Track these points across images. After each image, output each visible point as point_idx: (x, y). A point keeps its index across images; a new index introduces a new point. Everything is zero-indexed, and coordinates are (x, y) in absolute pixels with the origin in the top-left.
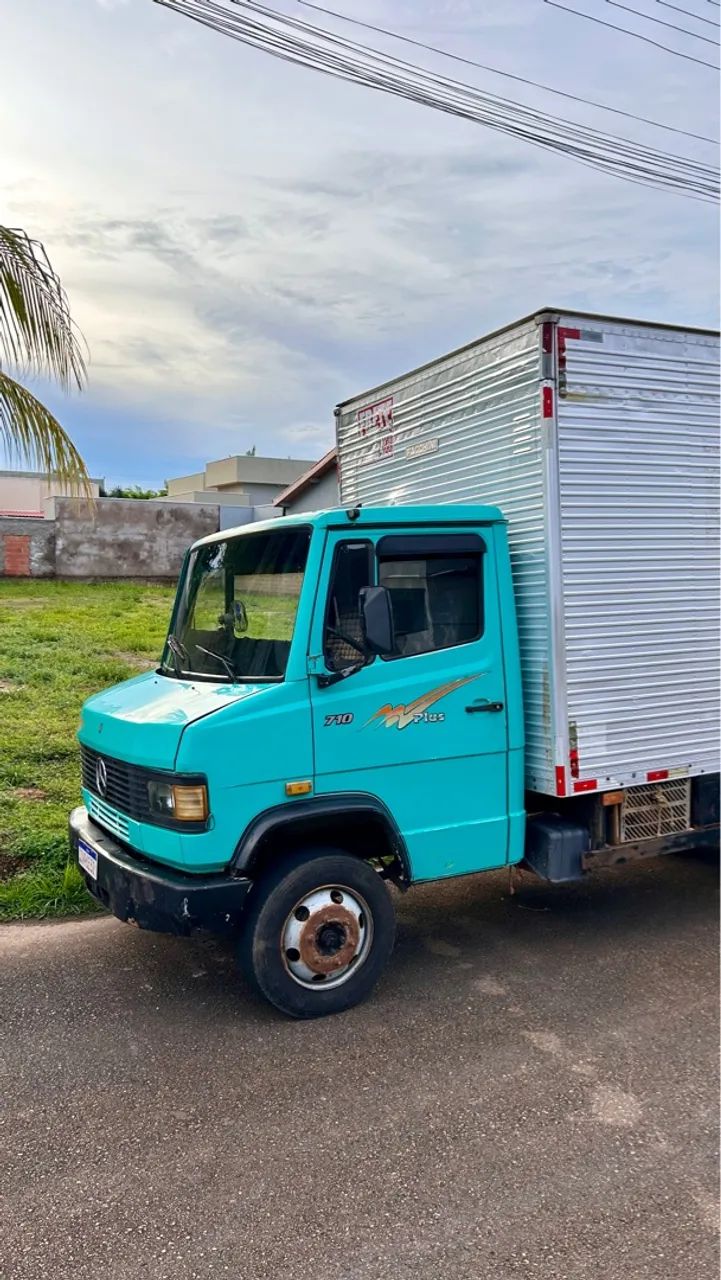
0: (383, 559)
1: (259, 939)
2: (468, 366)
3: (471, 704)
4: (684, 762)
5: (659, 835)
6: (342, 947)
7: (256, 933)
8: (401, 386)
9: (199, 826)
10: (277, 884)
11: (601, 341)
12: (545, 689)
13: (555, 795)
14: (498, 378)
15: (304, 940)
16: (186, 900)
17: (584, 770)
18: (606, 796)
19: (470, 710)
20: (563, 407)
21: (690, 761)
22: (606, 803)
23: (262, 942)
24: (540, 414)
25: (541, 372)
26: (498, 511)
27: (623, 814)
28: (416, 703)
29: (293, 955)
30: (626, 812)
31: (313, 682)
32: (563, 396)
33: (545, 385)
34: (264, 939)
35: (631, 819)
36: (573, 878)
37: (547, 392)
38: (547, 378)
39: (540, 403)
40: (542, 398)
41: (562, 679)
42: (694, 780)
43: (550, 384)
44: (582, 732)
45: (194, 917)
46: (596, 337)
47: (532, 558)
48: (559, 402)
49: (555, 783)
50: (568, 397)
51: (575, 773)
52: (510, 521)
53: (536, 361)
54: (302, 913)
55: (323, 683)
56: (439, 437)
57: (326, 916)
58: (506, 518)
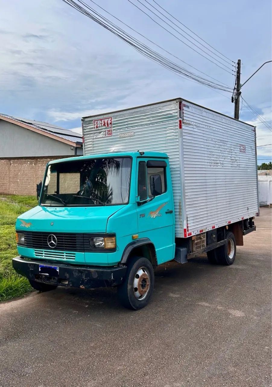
0: (148, 167)
1: (129, 285)
2: (148, 111)
3: (166, 211)
4: (205, 227)
5: (201, 248)
6: (146, 286)
7: (128, 283)
8: (116, 114)
9: (113, 250)
10: (132, 267)
11: (189, 108)
12: (180, 207)
13: (184, 237)
14: (161, 116)
15: (139, 284)
16: (112, 274)
17: (190, 230)
18: (193, 237)
19: (166, 213)
20: (184, 127)
21: (206, 227)
22: (193, 239)
23: (130, 286)
24: (178, 127)
25: (178, 116)
26: (166, 155)
27: (195, 243)
28: (156, 211)
29: (136, 289)
30: (196, 242)
31: (136, 204)
32: (183, 123)
33: (180, 119)
34: (131, 285)
35: (196, 244)
36: (185, 262)
37: (180, 121)
38: (180, 118)
39: (178, 124)
40: (179, 123)
41: (185, 203)
42: (207, 232)
43: (181, 119)
44: (189, 219)
45: (115, 279)
46: (188, 107)
47: (175, 169)
48: (183, 125)
49: (184, 234)
50: (184, 123)
51: (188, 230)
52: (170, 157)
53: (177, 112)
54: (138, 276)
55: (139, 204)
56: (135, 131)
57: (143, 277)
58: (168, 156)
